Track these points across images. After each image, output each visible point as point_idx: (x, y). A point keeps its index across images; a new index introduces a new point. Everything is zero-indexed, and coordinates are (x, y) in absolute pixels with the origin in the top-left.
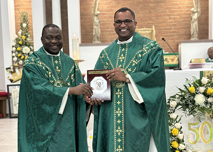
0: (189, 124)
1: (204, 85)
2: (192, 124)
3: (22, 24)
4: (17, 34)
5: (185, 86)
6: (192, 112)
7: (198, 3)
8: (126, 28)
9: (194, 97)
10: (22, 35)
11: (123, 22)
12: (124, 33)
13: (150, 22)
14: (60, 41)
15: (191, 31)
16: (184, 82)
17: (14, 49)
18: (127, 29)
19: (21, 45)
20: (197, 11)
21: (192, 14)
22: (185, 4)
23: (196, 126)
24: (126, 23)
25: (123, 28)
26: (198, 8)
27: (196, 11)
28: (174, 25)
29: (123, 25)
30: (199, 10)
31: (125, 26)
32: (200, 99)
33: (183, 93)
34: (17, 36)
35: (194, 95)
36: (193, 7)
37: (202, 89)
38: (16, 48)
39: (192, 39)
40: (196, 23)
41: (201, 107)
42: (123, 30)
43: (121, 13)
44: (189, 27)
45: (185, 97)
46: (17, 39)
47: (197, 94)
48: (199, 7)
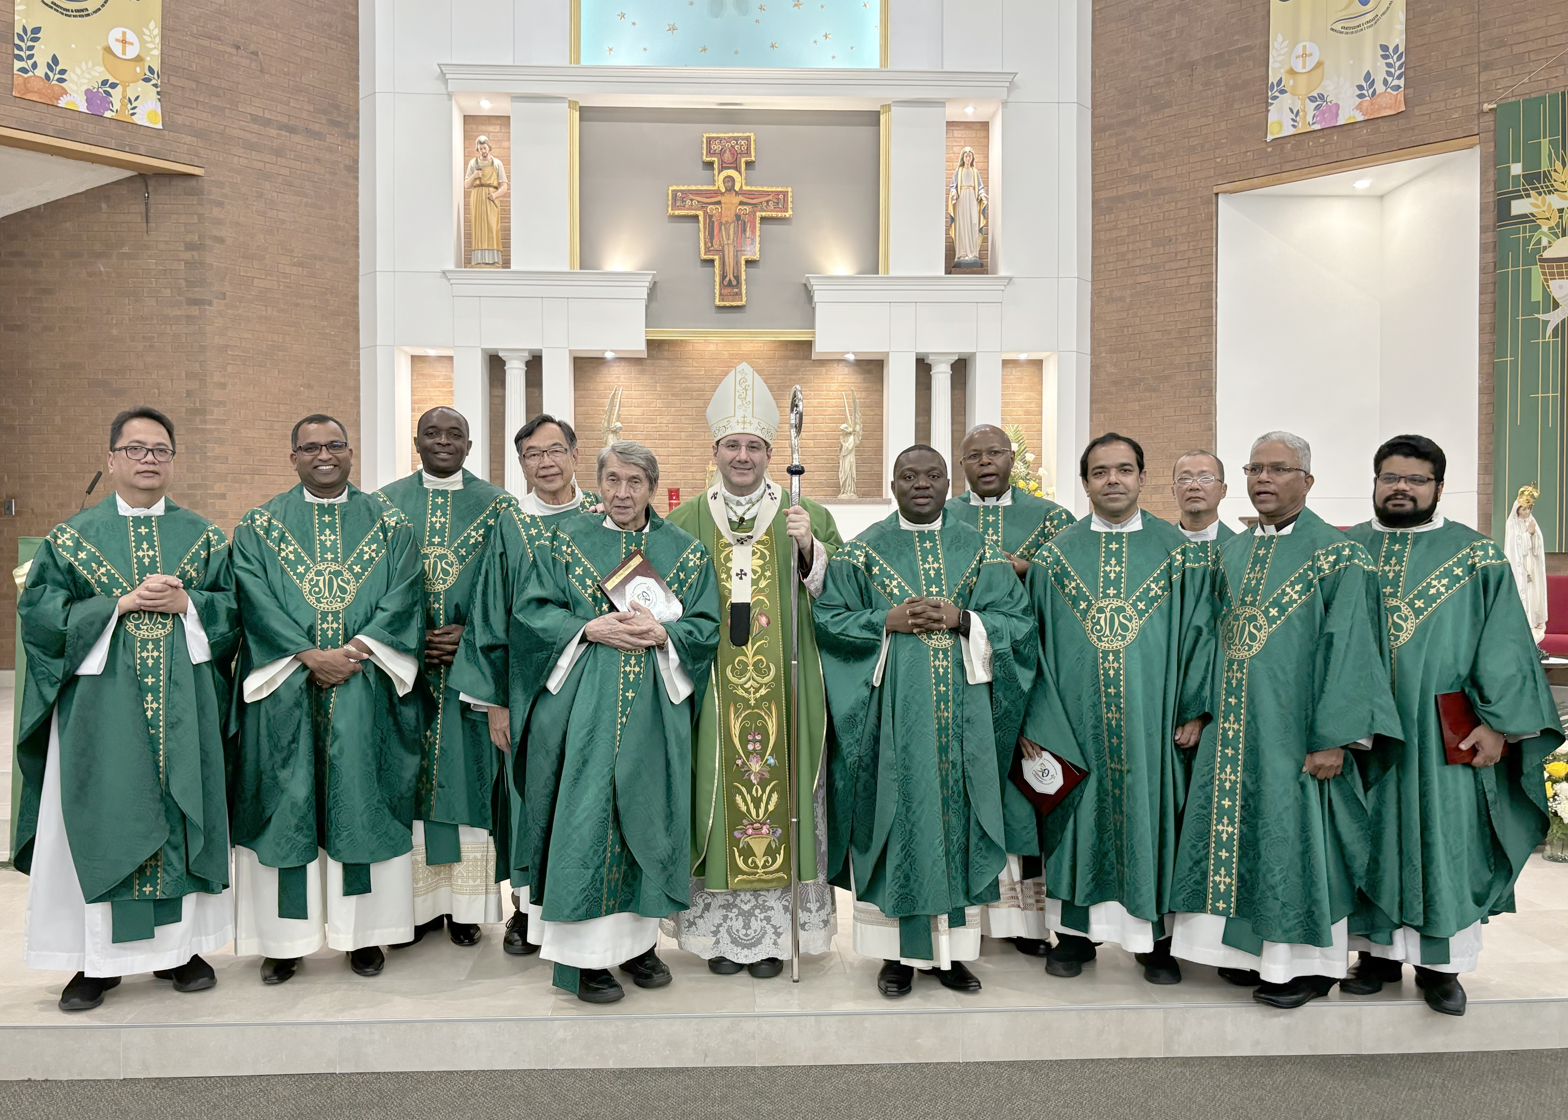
7: (855, 412)
8: (334, 462)
11: (324, 448)
12: (327, 473)
15: (840, 476)
18: (335, 466)
20: (854, 431)
21: (841, 437)
22: (826, 413)
24: (331, 451)
25: (325, 462)
26: (856, 424)
27: (850, 430)
29: (324, 455)
30: (858, 428)
31: (330, 456)
36: (845, 421)
39: (842, 496)
40: (851, 458)
42: (324, 468)
43: (313, 426)
44: (836, 468)
48: (858, 421)
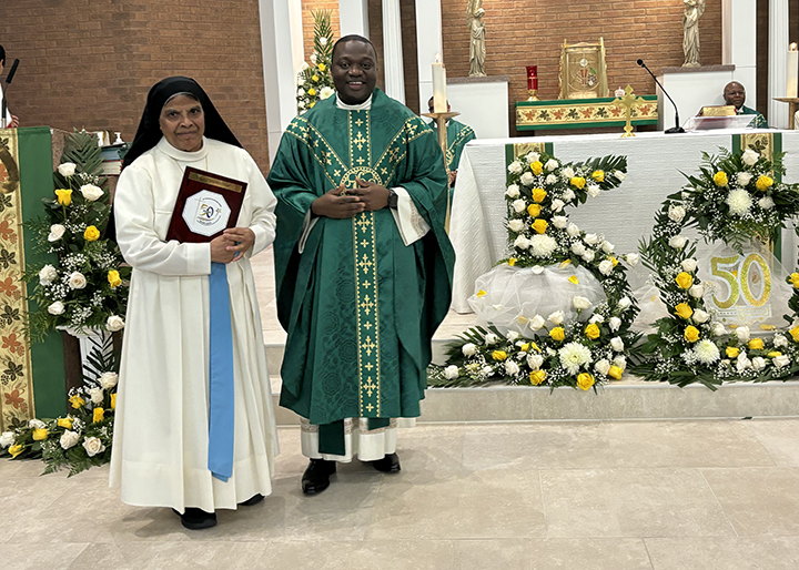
0: (714, 261)
1: (748, 168)
2: (720, 260)
3: (317, 40)
4: (307, 60)
5: (702, 169)
6: (722, 231)
9: (726, 197)
10: (318, 62)
13: (594, 29)
14: (369, 72)
15: (684, 46)
16: (700, 162)
17: (302, 92)
19: (315, 84)
20: (697, 4)
21: (686, 10)
23: (731, 265)
27: (694, 3)
28: (647, 36)
32: (739, 201)
33: (699, 187)
34: (306, 66)
35: (725, 191)
37: (744, 178)
38: (306, 91)
39: (687, 65)
41: (743, 221)
45: (707, 198)
46: (307, 71)
47: (732, 188)
